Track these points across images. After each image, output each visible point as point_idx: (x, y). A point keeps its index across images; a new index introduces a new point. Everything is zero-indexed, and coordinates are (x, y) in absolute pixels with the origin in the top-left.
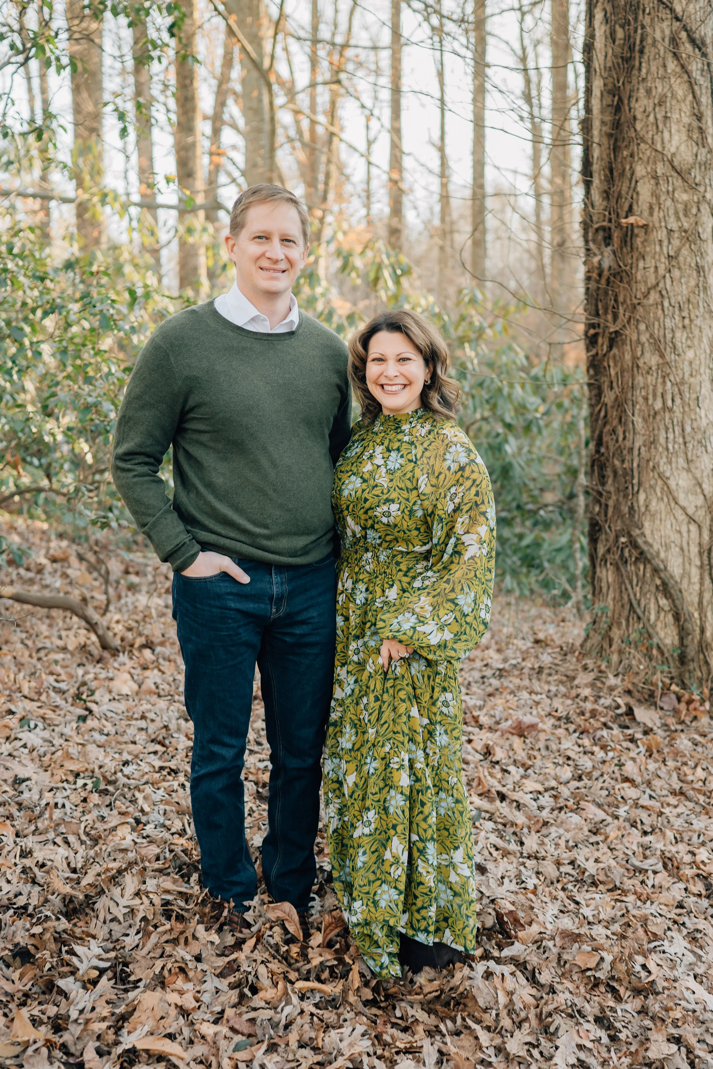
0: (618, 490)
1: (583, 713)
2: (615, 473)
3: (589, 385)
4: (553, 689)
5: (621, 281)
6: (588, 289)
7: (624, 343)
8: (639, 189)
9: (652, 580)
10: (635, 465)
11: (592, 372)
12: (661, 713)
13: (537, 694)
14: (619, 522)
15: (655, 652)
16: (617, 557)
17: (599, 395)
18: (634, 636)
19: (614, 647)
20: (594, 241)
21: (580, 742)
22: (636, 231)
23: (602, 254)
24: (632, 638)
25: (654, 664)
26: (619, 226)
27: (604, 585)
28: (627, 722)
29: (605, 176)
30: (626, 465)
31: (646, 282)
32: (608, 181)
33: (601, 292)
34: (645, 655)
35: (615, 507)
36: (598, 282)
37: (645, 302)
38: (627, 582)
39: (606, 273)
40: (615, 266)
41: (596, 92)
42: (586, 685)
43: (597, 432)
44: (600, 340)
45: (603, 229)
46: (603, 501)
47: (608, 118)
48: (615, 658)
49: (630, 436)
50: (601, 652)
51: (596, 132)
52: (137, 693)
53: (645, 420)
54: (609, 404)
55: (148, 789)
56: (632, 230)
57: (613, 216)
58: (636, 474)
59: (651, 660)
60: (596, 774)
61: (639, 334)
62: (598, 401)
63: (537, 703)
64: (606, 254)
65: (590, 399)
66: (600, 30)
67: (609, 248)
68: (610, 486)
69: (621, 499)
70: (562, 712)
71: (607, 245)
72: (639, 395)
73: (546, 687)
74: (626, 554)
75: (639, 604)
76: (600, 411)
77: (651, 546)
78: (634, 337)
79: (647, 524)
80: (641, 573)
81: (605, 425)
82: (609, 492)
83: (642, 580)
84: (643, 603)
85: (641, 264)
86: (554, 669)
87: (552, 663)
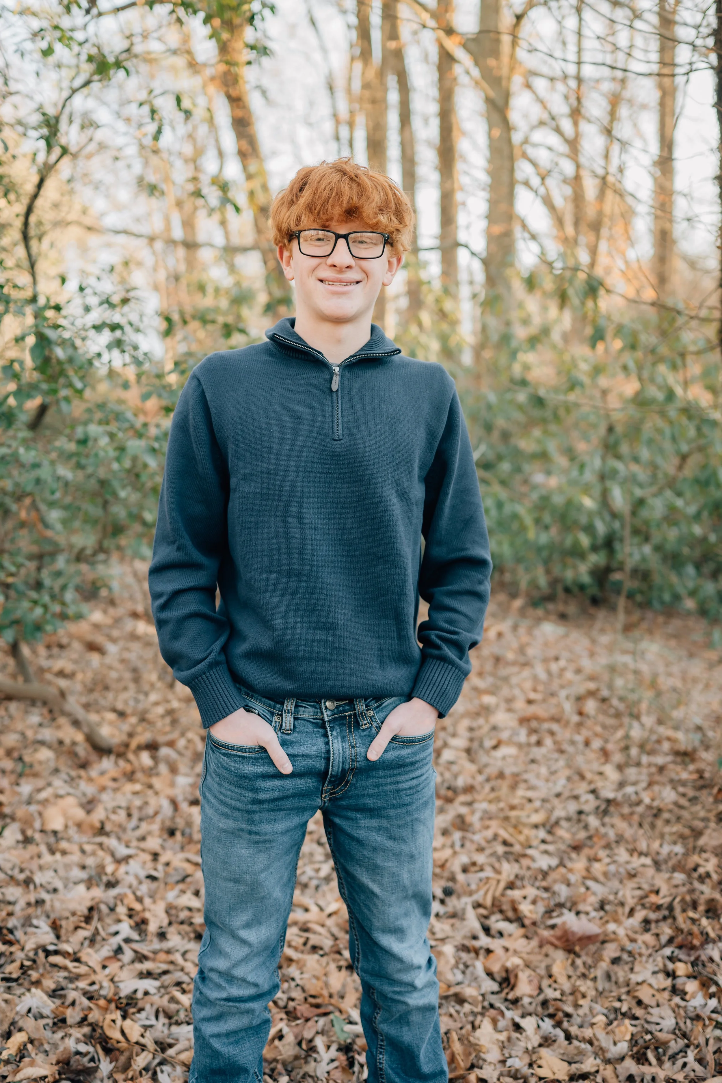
1: (694, 905)
4: (665, 850)
13: (641, 854)
21: (670, 966)
60: (675, 1046)
70: (664, 897)
73: (656, 845)
86: (676, 813)
87: (676, 804)
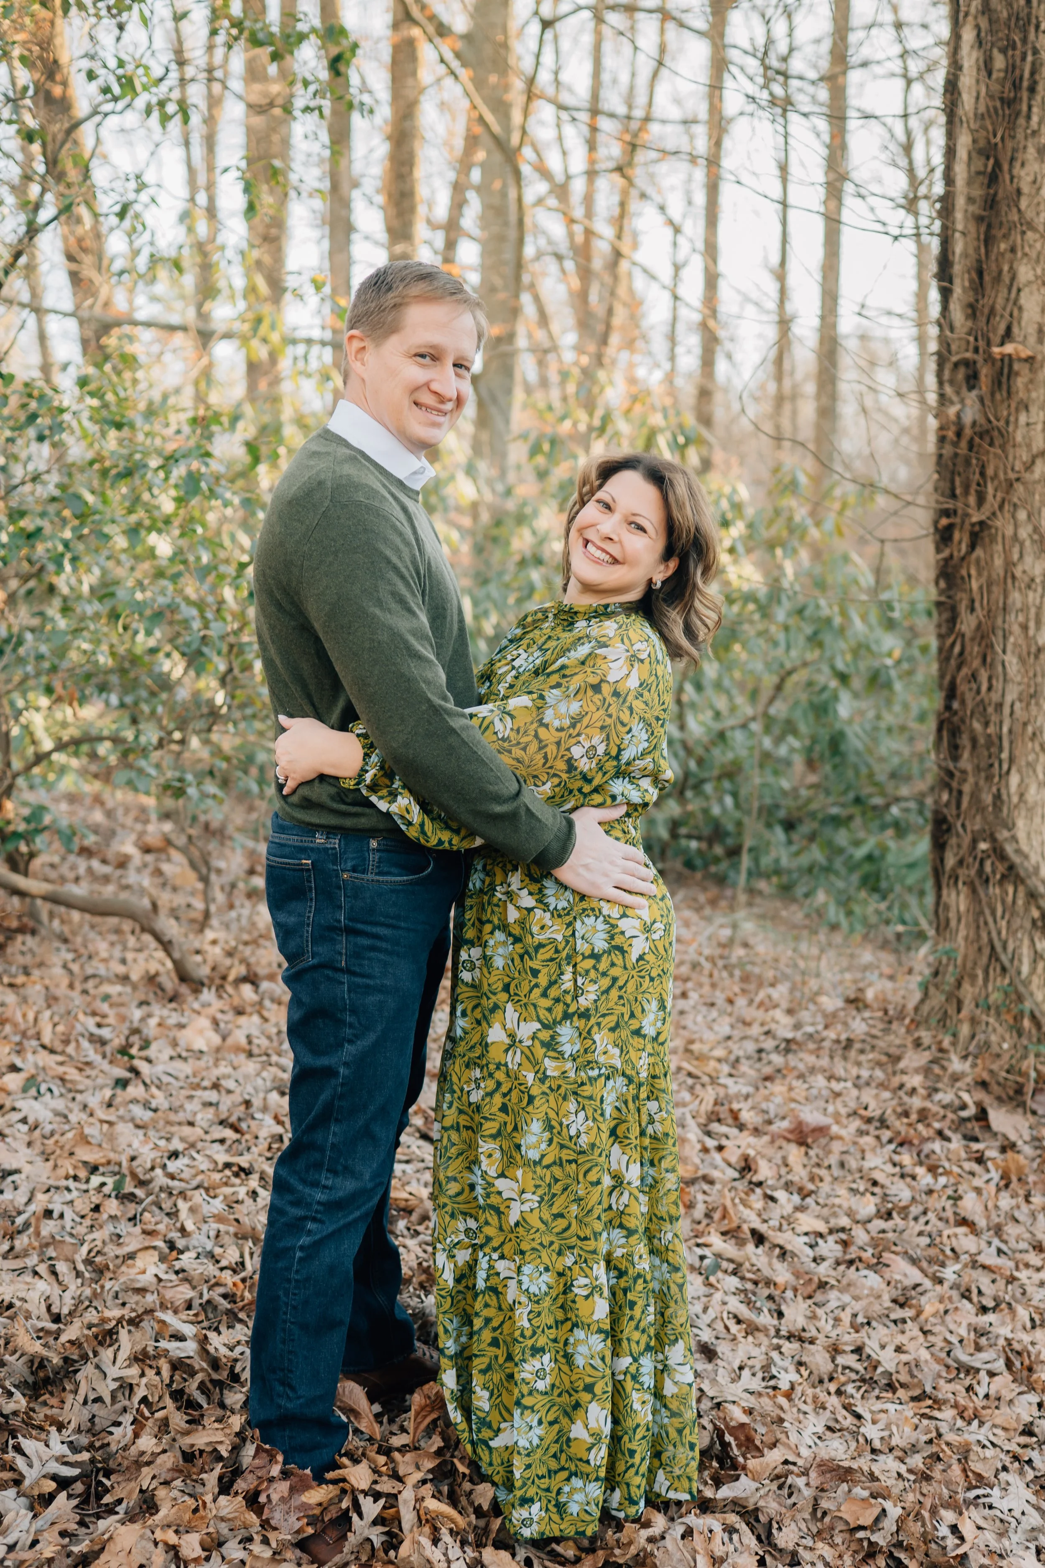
0: (978, 769)
1: (906, 1114)
2: (974, 741)
3: (939, 604)
4: (865, 1074)
5: (991, 444)
6: (940, 456)
7: (993, 540)
8: (1022, 301)
9: (1027, 910)
10: (1005, 729)
11: (942, 584)
12: (1032, 1119)
13: (839, 1080)
14: (978, 818)
15: (1027, 1023)
16: (973, 872)
17: (953, 620)
18: (995, 997)
19: (965, 1013)
20: (952, 382)
21: (896, 1158)
22: (1016, 366)
23: (962, 401)
24: (991, 1000)
25: (1025, 1042)
26: (989, 358)
27: (952, 915)
28: (977, 1132)
29: (971, 281)
30: (991, 730)
31: (1029, 446)
32: (975, 291)
33: (959, 461)
34: (1011, 1028)
35: (972, 795)
36: (955, 444)
37: (1027, 476)
38: (987, 912)
39: (968, 432)
40: (982, 420)
41: (962, 153)
42: (917, 1071)
43: (948, 678)
44: (957, 535)
45: (966, 363)
46: (954, 784)
47: (978, 192)
48: (965, 1030)
49: (998, 685)
50: (943, 1021)
51: (959, 215)
52: (218, 1050)
53: (1022, 660)
54: (968, 635)
55: (198, 1197)
56: (1010, 366)
57: (981, 344)
58: (1006, 744)
59: (1020, 1034)
60: (915, 1210)
61: (1016, 526)
62: (951, 630)
63: (838, 1095)
64: (968, 402)
65: (939, 626)
66: (970, 58)
67: (974, 393)
68: (966, 762)
69: (982, 782)
70: (874, 1111)
71: (971, 388)
72: (1014, 622)
73: (854, 1071)
74: (988, 868)
75: (1005, 948)
76: (953, 645)
77: (1026, 857)
78: (1009, 531)
79: (1021, 824)
80: (1010, 898)
81: (959, 667)
82: (964, 772)
83: (1010, 910)
84: (1011, 946)
85: (1023, 418)
86: (869, 1043)
87: (868, 1034)
